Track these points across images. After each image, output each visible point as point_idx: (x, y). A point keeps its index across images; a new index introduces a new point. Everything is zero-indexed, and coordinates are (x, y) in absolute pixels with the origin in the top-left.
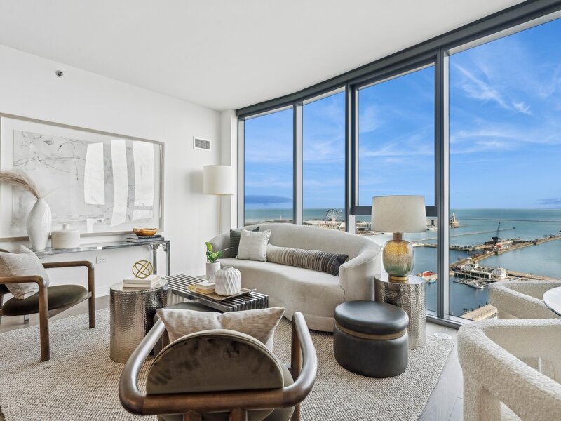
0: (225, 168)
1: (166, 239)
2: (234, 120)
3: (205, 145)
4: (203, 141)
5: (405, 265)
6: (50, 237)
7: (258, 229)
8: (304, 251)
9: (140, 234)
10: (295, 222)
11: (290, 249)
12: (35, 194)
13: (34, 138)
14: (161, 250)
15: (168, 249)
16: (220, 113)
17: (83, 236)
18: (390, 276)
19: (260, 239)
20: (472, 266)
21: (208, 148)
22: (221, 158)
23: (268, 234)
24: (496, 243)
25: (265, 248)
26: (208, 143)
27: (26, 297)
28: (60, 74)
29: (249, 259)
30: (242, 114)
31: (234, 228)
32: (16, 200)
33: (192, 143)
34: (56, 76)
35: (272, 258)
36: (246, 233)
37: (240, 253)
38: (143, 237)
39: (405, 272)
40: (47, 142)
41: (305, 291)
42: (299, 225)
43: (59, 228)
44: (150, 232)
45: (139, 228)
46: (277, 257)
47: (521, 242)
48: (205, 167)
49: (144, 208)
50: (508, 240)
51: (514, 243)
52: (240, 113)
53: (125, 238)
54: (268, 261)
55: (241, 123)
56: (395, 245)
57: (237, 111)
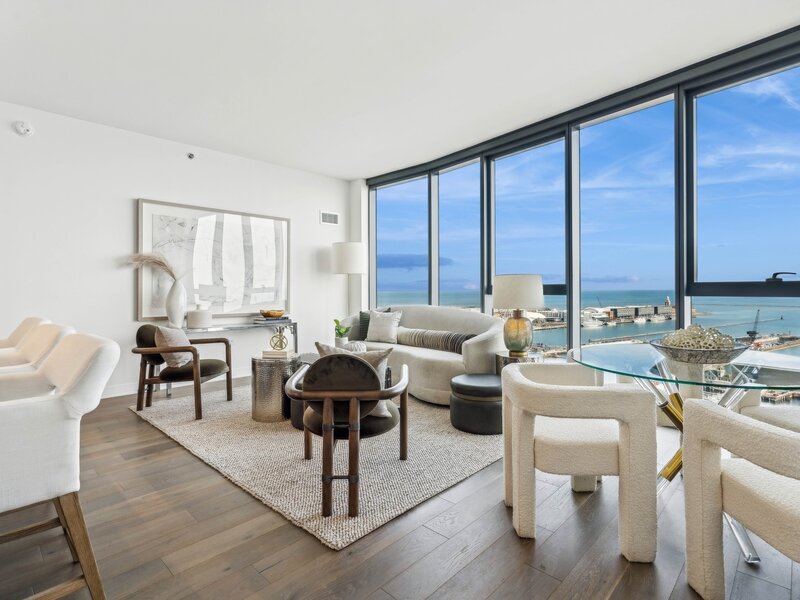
0: (355, 244)
1: (293, 322)
2: (364, 190)
3: (333, 219)
4: (330, 215)
5: (523, 341)
6: (186, 318)
7: (389, 310)
8: (435, 332)
9: (267, 315)
10: (430, 303)
11: (420, 331)
12: (173, 276)
13: (170, 221)
14: (287, 333)
15: (295, 332)
16: (349, 182)
17: (215, 317)
18: (511, 352)
19: (390, 320)
20: (716, 373)
21: (336, 222)
22: (351, 233)
23: (399, 316)
24: (753, 339)
25: (395, 331)
26: (336, 217)
27: (180, 365)
28: (191, 156)
29: (379, 342)
30: (373, 183)
31: (365, 309)
32: (155, 282)
33: (318, 218)
34: (189, 159)
35: (403, 340)
36: (376, 313)
37: (370, 334)
38: (269, 319)
39: (524, 347)
40: (181, 224)
41: (429, 367)
42: (435, 305)
43: (193, 309)
44: (277, 313)
45: (266, 309)
46: (407, 340)
47: (792, 339)
48: (334, 244)
49: (264, 289)
50: (772, 335)
51: (782, 340)
52: (372, 183)
53: (252, 320)
54: (399, 343)
55: (373, 193)
56: (515, 321)
57: (368, 180)
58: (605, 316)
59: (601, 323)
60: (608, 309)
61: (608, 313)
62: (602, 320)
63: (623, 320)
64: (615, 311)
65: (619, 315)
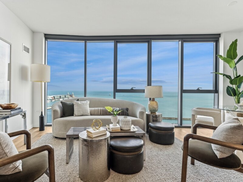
16: (34, 33)
23: (89, 102)
26: (28, 49)
29: (82, 116)
54: (91, 115)
57: (45, 35)
58: (51, 99)
59: (50, 101)
60: (52, 96)
61: (52, 98)
62: (50, 100)
63: (56, 100)
64: (54, 97)
65: (55, 98)
